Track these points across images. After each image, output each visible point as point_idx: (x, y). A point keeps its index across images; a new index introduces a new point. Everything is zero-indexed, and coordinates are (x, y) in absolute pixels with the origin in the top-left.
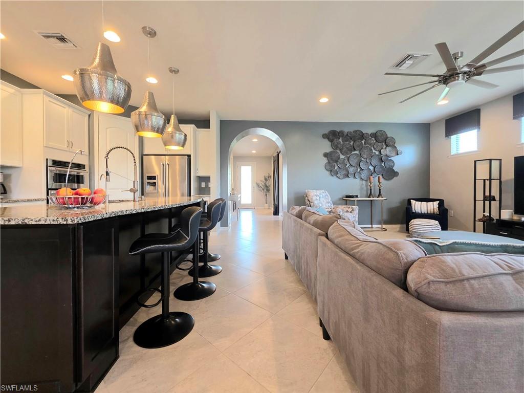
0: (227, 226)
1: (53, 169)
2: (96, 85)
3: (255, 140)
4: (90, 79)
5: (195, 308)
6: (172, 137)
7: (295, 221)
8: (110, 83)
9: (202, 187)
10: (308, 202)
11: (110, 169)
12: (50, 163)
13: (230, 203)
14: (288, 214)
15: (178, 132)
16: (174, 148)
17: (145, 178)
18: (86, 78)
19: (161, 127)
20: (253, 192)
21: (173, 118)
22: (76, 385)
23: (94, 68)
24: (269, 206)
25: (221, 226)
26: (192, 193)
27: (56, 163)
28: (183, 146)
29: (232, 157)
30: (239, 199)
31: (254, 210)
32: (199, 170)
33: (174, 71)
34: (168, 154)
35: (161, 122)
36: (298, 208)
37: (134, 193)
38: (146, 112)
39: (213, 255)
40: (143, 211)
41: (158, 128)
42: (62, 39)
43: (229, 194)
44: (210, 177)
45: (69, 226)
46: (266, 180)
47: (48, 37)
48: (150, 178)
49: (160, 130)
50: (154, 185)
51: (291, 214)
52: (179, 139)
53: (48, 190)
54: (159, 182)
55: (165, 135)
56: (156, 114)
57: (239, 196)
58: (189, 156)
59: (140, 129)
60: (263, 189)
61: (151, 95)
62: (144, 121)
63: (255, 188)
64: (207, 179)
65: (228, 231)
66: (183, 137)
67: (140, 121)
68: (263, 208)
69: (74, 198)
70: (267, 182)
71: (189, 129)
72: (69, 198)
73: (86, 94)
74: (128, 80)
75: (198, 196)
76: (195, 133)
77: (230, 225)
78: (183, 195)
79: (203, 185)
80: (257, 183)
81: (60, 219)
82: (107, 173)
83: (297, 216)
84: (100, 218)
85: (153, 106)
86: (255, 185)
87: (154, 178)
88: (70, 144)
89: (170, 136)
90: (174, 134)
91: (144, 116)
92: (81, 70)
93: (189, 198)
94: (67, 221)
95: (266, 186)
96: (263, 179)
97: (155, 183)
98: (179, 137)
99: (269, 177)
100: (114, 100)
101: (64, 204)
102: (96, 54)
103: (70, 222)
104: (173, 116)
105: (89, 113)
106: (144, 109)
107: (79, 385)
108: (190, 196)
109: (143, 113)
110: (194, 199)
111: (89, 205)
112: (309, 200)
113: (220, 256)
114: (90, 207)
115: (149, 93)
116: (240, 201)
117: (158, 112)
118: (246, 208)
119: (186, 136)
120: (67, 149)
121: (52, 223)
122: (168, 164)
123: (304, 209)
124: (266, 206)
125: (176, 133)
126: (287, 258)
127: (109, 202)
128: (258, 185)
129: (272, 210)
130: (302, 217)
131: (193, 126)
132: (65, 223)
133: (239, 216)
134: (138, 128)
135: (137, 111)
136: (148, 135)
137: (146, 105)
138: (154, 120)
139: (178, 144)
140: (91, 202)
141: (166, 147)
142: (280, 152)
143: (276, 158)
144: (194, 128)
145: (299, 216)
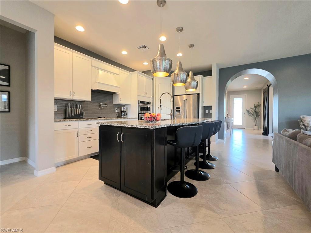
0: (223, 139)
1: (140, 105)
2: (158, 65)
3: (247, 78)
4: (156, 62)
5: (203, 185)
6: (190, 84)
7: (287, 141)
8: (163, 62)
9: (206, 113)
10: (303, 127)
11: (162, 104)
12: (139, 103)
13: (225, 124)
14: (280, 135)
15: (193, 81)
16: (191, 91)
17: (175, 108)
18: (155, 62)
19: (185, 80)
20: (243, 117)
21: (190, 73)
22: (152, 201)
23: (158, 57)
24: (258, 128)
25: (218, 139)
26: (200, 117)
27: (142, 102)
28: (196, 89)
29: (227, 92)
30: (232, 122)
31: (244, 130)
32: (204, 102)
33: (191, 46)
34: (187, 94)
35: (185, 77)
36: (291, 131)
37: (172, 116)
38: (177, 73)
39: (213, 157)
40: (177, 125)
41: (183, 81)
42: (144, 47)
43: (225, 118)
44: (211, 107)
45: (150, 130)
46: (255, 107)
47: (140, 48)
48: (177, 108)
49: (184, 82)
50: (179, 111)
51: (283, 135)
52: (194, 85)
53: (139, 114)
54: (182, 110)
55: (187, 84)
56: (182, 73)
57: (232, 119)
58: (199, 94)
59: (175, 82)
60: (253, 115)
61: (180, 63)
62: (176, 78)
63: (246, 114)
64: (209, 108)
65: (224, 142)
66: (196, 83)
67: (175, 78)
68: (253, 129)
69: (150, 118)
70: (257, 109)
71: (199, 78)
72: (149, 117)
73: (155, 70)
74: (171, 59)
75: (203, 118)
76: (202, 79)
77: (225, 139)
78: (194, 117)
79: (207, 111)
80: (247, 110)
81: (148, 126)
82: (160, 105)
83: (290, 137)
84: (161, 127)
85: (181, 69)
86: (246, 112)
87: (179, 108)
88: (146, 93)
89: (189, 84)
90: (191, 82)
91: (176, 75)
92: (153, 59)
93: (198, 119)
94: (150, 127)
95: (256, 112)
96: (253, 107)
97: (180, 110)
98: (194, 84)
99: (259, 105)
100: (165, 71)
101: (147, 120)
102: (158, 50)
103: (151, 128)
104: (190, 72)
105: (152, 78)
106: (177, 71)
107: (153, 201)
108: (199, 118)
109: (176, 74)
110: (201, 120)
111: (155, 121)
112: (304, 125)
113: (218, 159)
114: (155, 122)
115: (179, 62)
116: (233, 122)
117: (183, 72)
118: (238, 128)
119: (197, 82)
120: (145, 96)
121: (145, 128)
122: (187, 100)
123: (300, 132)
124: (256, 127)
125: (192, 82)
126: (277, 170)
127: (162, 120)
128: (248, 111)
129: (262, 131)
130: (296, 138)
131: (201, 75)
132: (149, 128)
133: (232, 133)
134: (173, 82)
135: (173, 73)
136: (179, 85)
137: (178, 69)
138: (181, 76)
139: (193, 88)
140: (156, 120)
141: (187, 90)
142: (271, 84)
143: (267, 90)
144: (202, 77)
145: (293, 137)
